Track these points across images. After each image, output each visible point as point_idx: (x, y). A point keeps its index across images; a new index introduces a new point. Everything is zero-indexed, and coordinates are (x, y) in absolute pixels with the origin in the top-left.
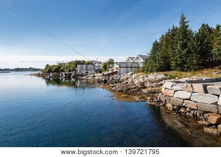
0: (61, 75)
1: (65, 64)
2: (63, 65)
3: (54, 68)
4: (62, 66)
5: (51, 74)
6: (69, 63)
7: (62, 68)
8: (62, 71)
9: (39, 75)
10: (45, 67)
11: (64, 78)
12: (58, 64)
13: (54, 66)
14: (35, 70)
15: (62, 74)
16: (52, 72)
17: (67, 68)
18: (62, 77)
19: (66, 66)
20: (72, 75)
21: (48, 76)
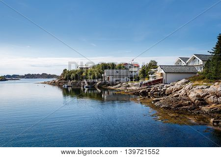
0: (82, 84)
1: (87, 68)
2: (85, 70)
3: (73, 75)
4: (84, 71)
5: (70, 83)
6: (93, 67)
9: (54, 84)
10: (62, 72)
11: (87, 87)
12: (78, 69)
13: (73, 71)
14: (49, 76)
15: (84, 83)
16: (71, 80)
17: (91, 74)
18: (84, 87)
19: (89, 72)
20: (98, 84)
21: (66, 85)
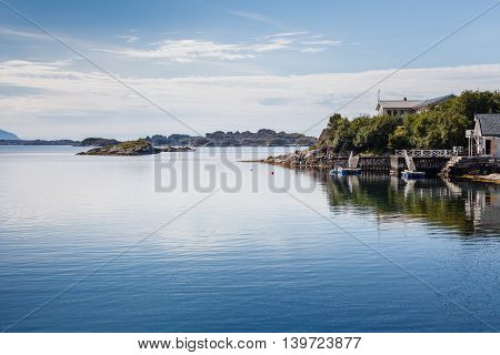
0: (394, 165)
1: (412, 111)
2: (405, 117)
3: (364, 132)
4: (400, 122)
5: (353, 161)
6: (432, 106)
7: (399, 132)
8: (403, 144)
9: (298, 164)
11: (411, 177)
12: (380, 113)
13: (362, 122)
14: (281, 139)
15: (402, 160)
16: (357, 151)
17: (422, 132)
18: (400, 176)
19: (419, 123)
20: (450, 164)
21: (340, 169)
